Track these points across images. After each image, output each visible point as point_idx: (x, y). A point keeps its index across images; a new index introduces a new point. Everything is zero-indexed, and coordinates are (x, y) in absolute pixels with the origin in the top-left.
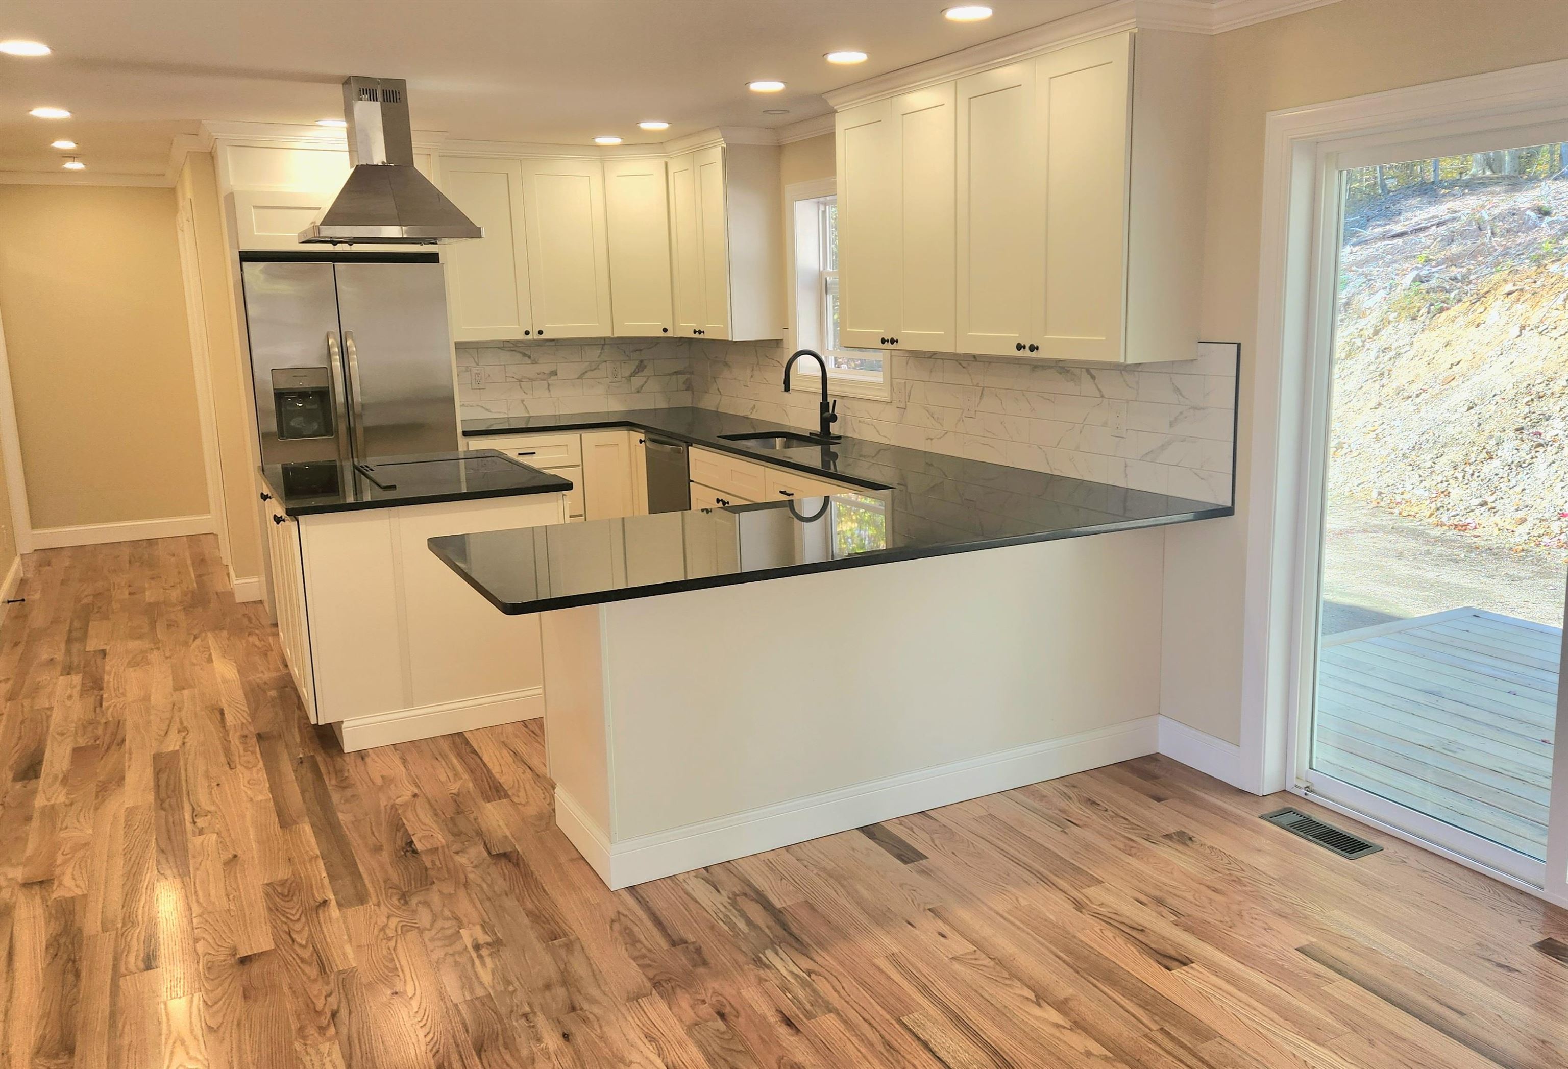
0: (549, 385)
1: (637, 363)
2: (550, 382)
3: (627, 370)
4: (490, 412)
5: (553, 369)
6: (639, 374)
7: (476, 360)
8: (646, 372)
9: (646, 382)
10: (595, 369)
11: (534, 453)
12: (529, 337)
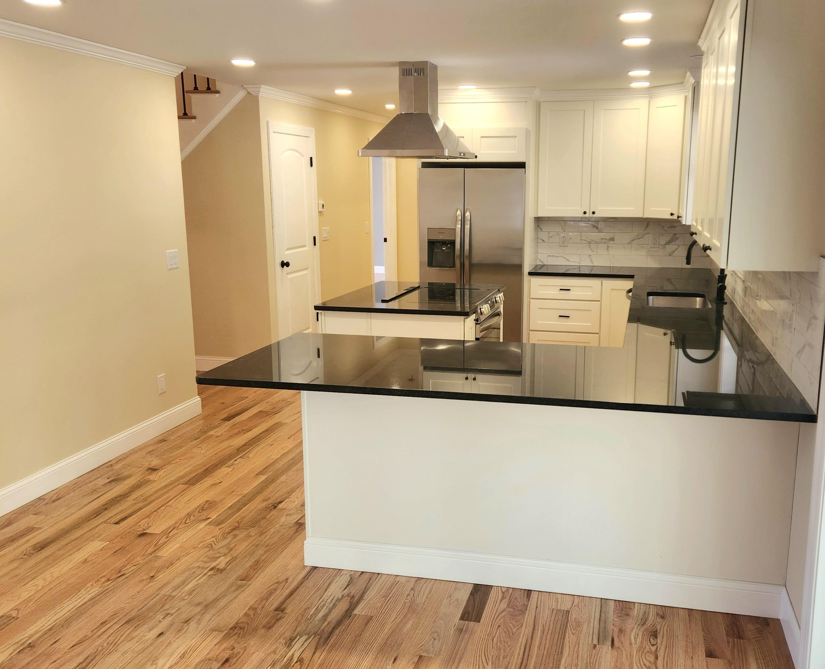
0: (608, 247)
1: (671, 235)
2: (609, 245)
3: (663, 240)
4: (569, 261)
5: (612, 236)
6: (673, 243)
7: (564, 228)
8: (677, 242)
9: (676, 249)
10: (641, 238)
11: (569, 290)
12: (586, 215)
